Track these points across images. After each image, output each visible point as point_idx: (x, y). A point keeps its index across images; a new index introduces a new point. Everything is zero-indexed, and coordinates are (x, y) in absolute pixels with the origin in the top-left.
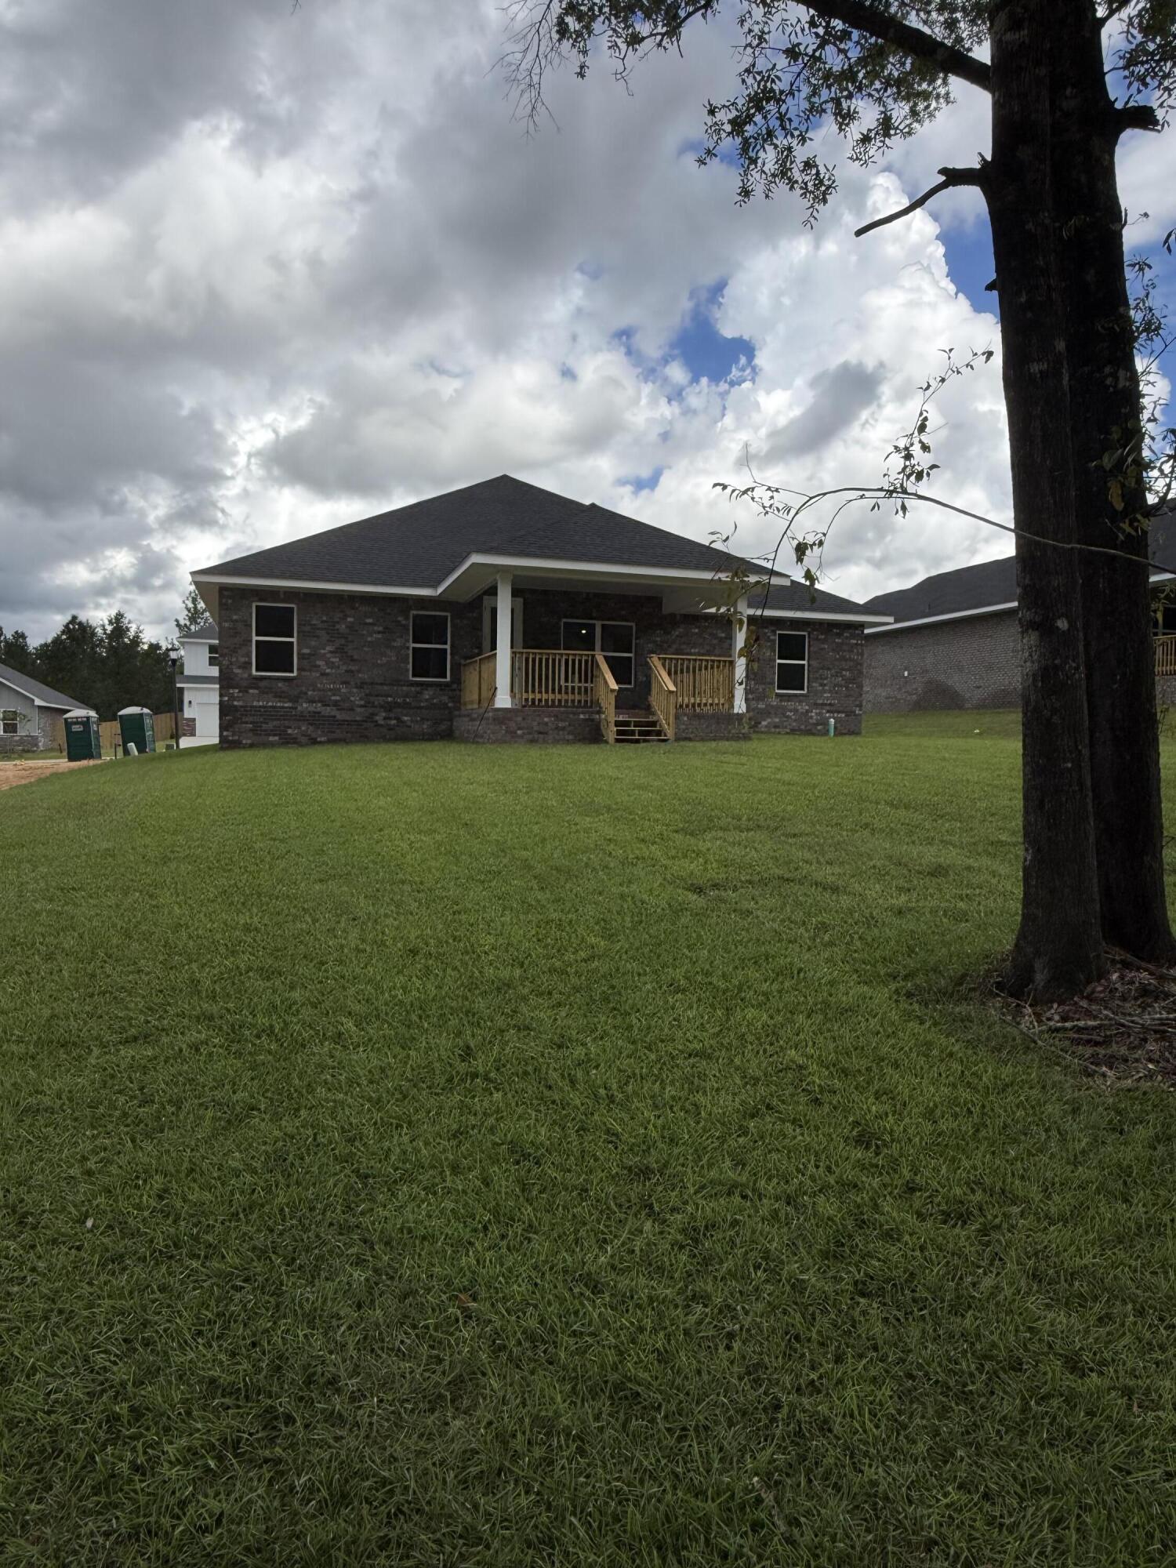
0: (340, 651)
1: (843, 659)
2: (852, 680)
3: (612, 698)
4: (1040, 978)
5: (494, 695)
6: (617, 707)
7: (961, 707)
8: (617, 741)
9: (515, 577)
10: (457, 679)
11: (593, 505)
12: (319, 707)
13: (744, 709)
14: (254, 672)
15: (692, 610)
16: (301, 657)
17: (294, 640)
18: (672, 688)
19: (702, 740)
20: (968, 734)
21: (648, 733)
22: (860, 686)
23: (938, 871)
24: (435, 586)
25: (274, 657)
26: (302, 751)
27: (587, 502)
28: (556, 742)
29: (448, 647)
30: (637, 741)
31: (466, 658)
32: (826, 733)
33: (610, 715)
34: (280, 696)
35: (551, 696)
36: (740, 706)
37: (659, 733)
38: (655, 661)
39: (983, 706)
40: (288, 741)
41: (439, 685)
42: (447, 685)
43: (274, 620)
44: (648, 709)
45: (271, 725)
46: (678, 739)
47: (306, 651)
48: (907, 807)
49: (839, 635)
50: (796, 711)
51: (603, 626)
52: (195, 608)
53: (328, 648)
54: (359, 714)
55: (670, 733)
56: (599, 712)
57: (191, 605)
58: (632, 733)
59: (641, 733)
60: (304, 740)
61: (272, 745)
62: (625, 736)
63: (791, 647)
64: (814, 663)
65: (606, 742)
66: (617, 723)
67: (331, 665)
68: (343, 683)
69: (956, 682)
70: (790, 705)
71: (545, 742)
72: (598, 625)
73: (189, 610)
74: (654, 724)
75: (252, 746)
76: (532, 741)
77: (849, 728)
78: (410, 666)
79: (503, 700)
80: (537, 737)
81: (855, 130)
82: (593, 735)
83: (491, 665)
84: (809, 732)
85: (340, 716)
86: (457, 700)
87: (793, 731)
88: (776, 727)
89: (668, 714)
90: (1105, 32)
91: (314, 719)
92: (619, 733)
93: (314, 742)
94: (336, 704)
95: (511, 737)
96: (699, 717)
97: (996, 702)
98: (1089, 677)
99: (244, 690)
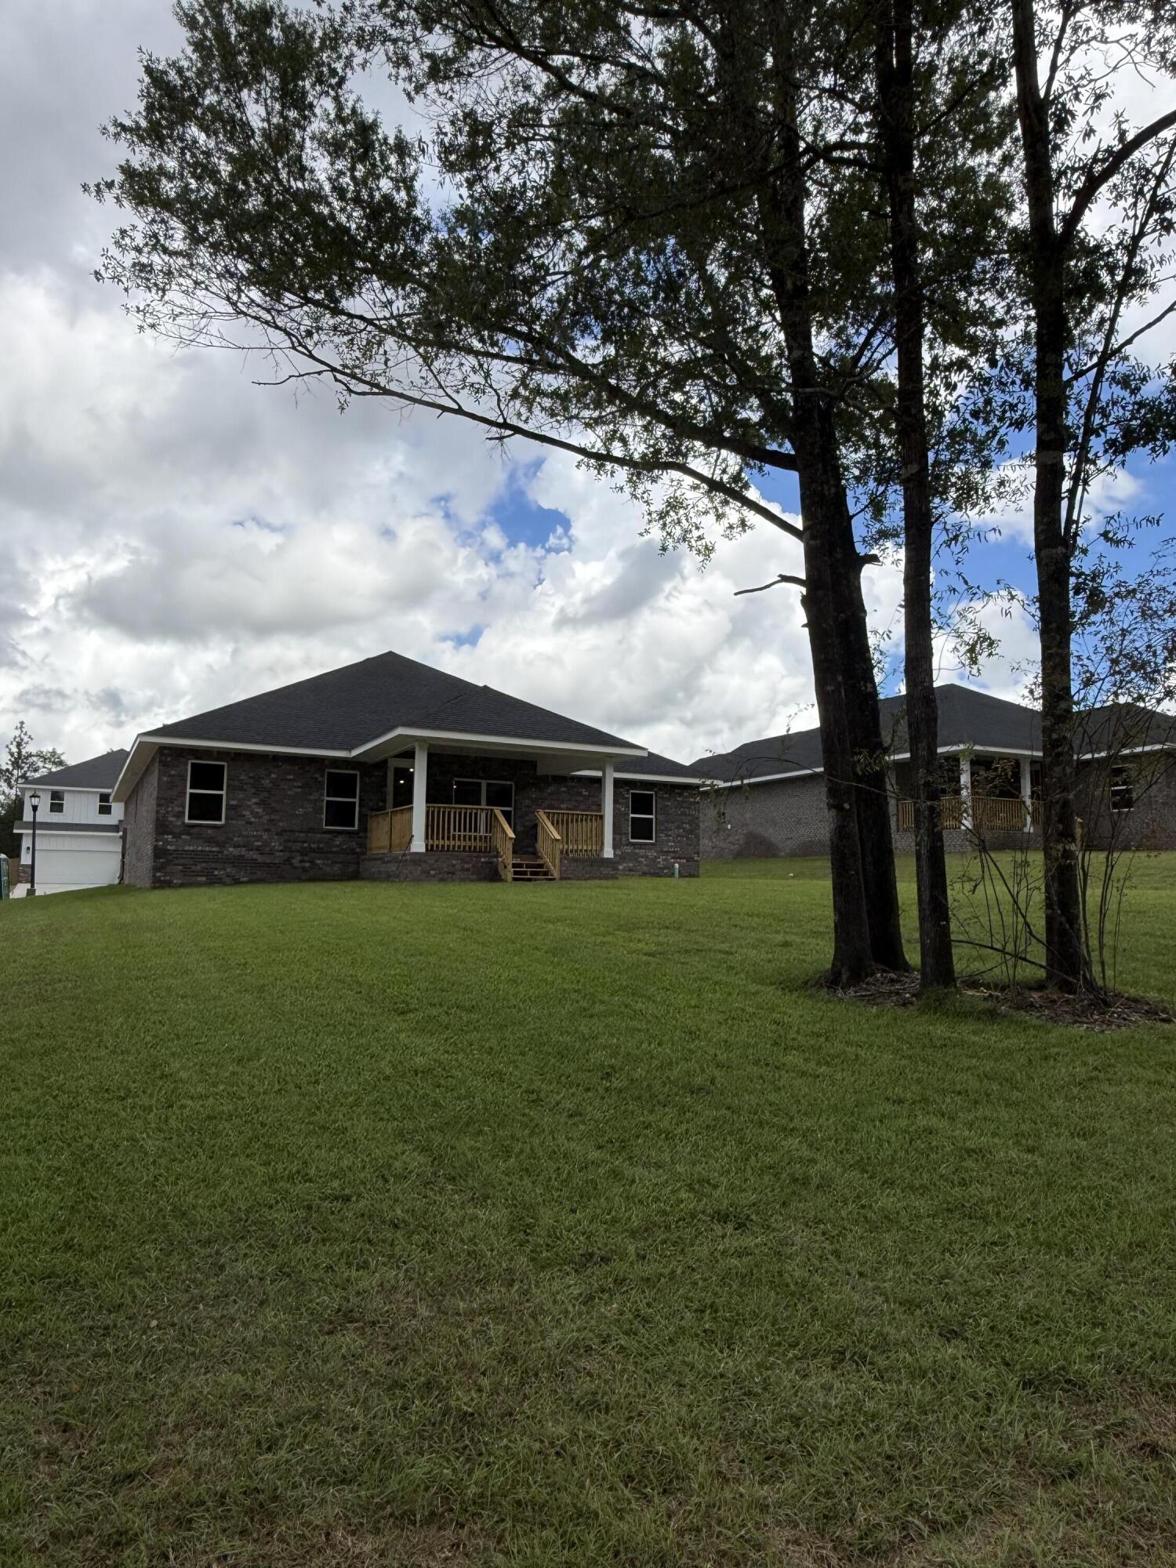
0: (262, 803)
1: (683, 814)
2: (691, 832)
3: (510, 846)
4: (844, 977)
5: (410, 841)
6: (514, 852)
7: (775, 856)
8: (515, 879)
9: (431, 746)
10: (364, 828)
11: (486, 687)
12: (243, 851)
13: (611, 855)
14: (187, 821)
15: (561, 773)
16: (229, 807)
17: (223, 793)
18: (558, 837)
19: (579, 879)
20: (784, 877)
21: (536, 873)
22: (698, 837)
23: (786, 944)
24: (350, 749)
25: (205, 808)
26: (226, 889)
27: (481, 684)
28: (463, 880)
29: (357, 800)
30: (529, 880)
31: (372, 810)
32: (672, 875)
33: (507, 857)
34: (210, 841)
35: (441, 842)
36: (608, 853)
37: (546, 873)
38: (541, 815)
39: (793, 855)
40: (213, 881)
41: (349, 833)
42: (356, 833)
43: (206, 775)
44: (535, 854)
45: (199, 867)
46: (562, 879)
47: (234, 802)
48: (758, 916)
49: (680, 795)
50: (646, 857)
51: (489, 785)
52: (19, 753)
53: (254, 800)
54: (279, 858)
55: (556, 874)
56: (498, 855)
57: (14, 750)
58: (525, 873)
59: (533, 873)
60: (228, 880)
61: (199, 885)
62: (520, 877)
63: (642, 803)
64: (661, 818)
65: (505, 881)
66: (514, 866)
67: (256, 815)
68: (266, 830)
69: (773, 834)
70: (642, 852)
71: (453, 880)
72: (484, 783)
73: (12, 755)
74: (541, 866)
75: (182, 885)
76: (442, 880)
77: (690, 872)
78: (324, 817)
79: (418, 845)
80: (447, 876)
81: (725, 523)
82: (493, 875)
83: (406, 816)
84: (658, 875)
85: (260, 858)
86: (363, 845)
87: (644, 874)
88: (630, 870)
89: (554, 858)
90: (853, 521)
91: (238, 862)
92: (516, 873)
93: (237, 882)
94: (258, 849)
95: (426, 876)
96: (576, 860)
97: (806, 851)
98: (861, 831)
99: (177, 836)
